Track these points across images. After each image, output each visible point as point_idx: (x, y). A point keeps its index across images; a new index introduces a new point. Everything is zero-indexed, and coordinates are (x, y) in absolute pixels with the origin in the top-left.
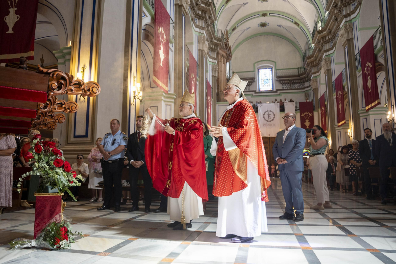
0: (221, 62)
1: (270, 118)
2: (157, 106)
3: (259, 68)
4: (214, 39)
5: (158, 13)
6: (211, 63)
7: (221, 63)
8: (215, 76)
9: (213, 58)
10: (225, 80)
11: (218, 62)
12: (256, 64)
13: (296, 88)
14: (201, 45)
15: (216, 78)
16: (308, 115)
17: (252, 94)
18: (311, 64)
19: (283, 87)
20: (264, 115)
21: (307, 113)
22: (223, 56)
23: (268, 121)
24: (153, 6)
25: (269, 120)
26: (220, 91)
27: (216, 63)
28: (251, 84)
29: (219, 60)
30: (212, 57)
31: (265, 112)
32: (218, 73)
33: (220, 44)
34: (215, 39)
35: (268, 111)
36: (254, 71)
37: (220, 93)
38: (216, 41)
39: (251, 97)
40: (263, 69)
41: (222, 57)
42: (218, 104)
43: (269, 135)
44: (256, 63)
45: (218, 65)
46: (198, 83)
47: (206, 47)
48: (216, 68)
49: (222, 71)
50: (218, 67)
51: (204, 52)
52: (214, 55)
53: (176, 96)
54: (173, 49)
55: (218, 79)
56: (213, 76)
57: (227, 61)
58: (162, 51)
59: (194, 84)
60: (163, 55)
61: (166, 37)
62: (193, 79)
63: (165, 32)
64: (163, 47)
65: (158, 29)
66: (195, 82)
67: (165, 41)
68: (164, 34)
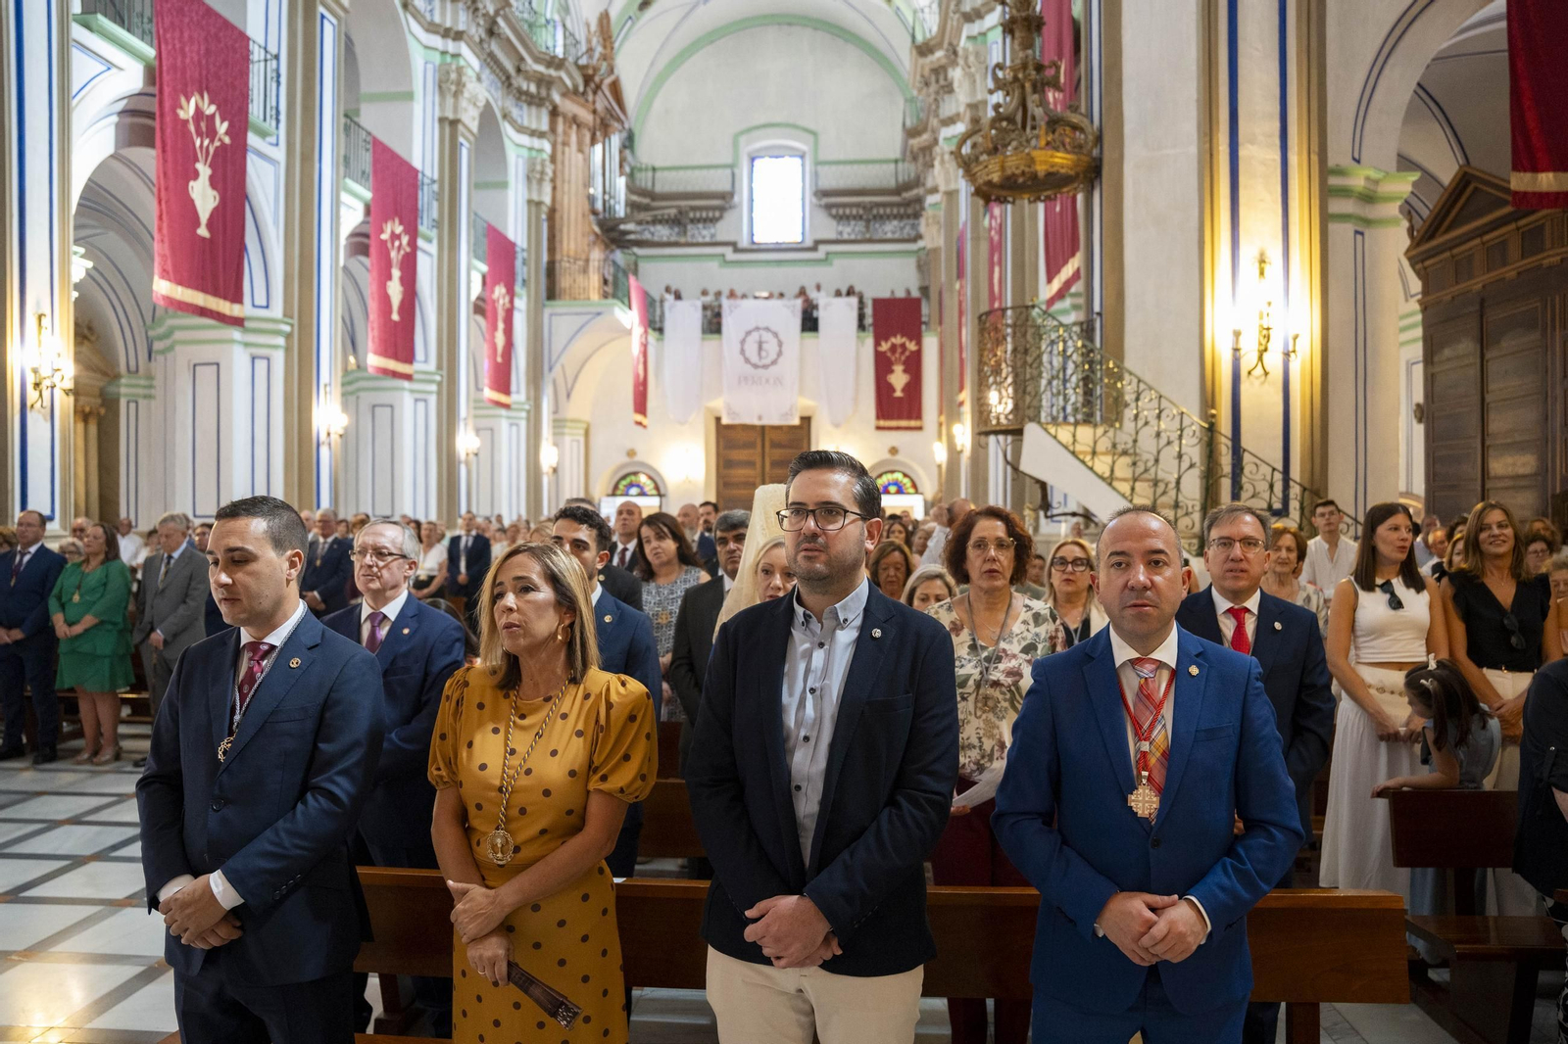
0: (569, 145)
1: (763, 354)
2: (218, 364)
3: (754, 155)
4: (529, 60)
5: (178, 46)
6: (525, 153)
7: (567, 149)
8: (539, 204)
9: (533, 133)
10: (584, 215)
11: (554, 146)
12: (742, 140)
13: (889, 236)
14: (450, 101)
15: (545, 209)
16: (903, 346)
17: (723, 255)
18: (924, 156)
19: (841, 233)
20: (743, 342)
21: (898, 340)
22: (575, 120)
23: (756, 366)
24: (147, 27)
25: (760, 364)
26: (558, 257)
27: (541, 151)
28: (721, 217)
29: (560, 139)
30: (527, 128)
31: (748, 333)
32: (554, 188)
33: (560, 78)
34: (537, 60)
35: (757, 329)
36: (732, 166)
37: (557, 265)
38: (541, 68)
39: (721, 266)
40: (771, 157)
41: (570, 127)
42: (551, 306)
43: (760, 418)
44: (742, 133)
45: (553, 159)
46: (433, 248)
47: (475, 104)
48: (542, 173)
49: (569, 182)
50: (552, 167)
51: (460, 127)
52: (539, 118)
53: (292, 325)
54: (280, 154)
55: (552, 211)
56: (530, 202)
57: (593, 142)
58: (207, 183)
59: (400, 257)
60: (215, 193)
61: (226, 125)
62: (397, 243)
63: (218, 108)
64: (210, 166)
65: (181, 108)
66: (408, 250)
67: (220, 140)
68: (213, 116)
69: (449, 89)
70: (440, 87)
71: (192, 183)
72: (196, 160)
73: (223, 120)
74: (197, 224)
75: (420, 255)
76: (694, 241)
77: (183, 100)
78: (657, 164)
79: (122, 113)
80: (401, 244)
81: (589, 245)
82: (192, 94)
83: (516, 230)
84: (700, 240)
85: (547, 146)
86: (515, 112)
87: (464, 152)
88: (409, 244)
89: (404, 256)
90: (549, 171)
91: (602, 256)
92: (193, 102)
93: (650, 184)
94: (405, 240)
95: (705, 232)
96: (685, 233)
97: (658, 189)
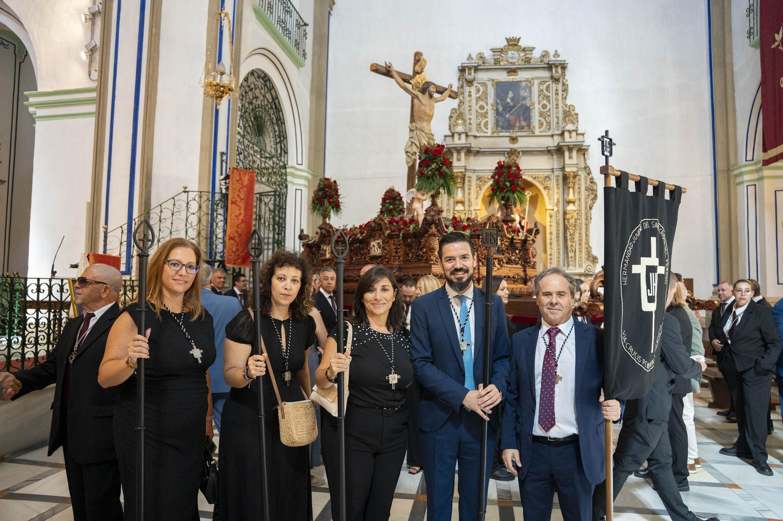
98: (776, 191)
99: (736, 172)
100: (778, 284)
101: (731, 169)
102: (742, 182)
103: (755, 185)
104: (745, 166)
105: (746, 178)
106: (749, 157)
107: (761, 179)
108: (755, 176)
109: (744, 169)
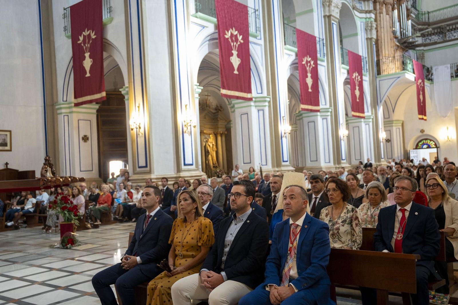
0: (382, 13)
2: (247, 114)
5: (223, 15)
6: (364, 20)
7: (381, 15)
8: (371, 39)
9: (367, 12)
10: (391, 39)
11: (376, 15)
15: (374, 40)
22: (384, 3)
26: (381, 58)
29: (378, 12)
30: (364, 10)
32: (377, 31)
37: (381, 61)
41: (382, 6)
42: (379, 77)
45: (376, 20)
46: (325, 64)
47: (337, 7)
48: (371, 27)
49: (384, 28)
50: (376, 23)
51: (332, 17)
52: (369, 6)
53: (270, 98)
54: (262, 42)
55: (377, 41)
56: (367, 39)
57: (393, 9)
58: (236, 56)
59: (310, 69)
60: (239, 59)
61: (241, 37)
62: (309, 64)
63: (238, 32)
64: (237, 51)
65: (226, 34)
66: (314, 66)
67: (240, 42)
68: (237, 35)
69: (326, 5)
70: (323, 4)
71: (231, 58)
72: (232, 50)
73: (240, 35)
74: (234, 70)
75: (319, 67)
76: (450, 39)
77: (226, 32)
78: (429, 11)
79: (210, 40)
80: (310, 64)
81: (394, 51)
82: (229, 29)
83: (362, 50)
84: (453, 38)
85: (373, 16)
86: (358, 5)
87: (334, 26)
88: (314, 64)
89: (312, 68)
90: (374, 25)
91: (401, 54)
92: (230, 32)
93: (427, 20)
94: (312, 63)
95: (455, 34)
96: (445, 36)
97: (431, 20)
98: (78, 120)
99: (57, 107)
100: (81, 171)
101: (55, 105)
102: (61, 113)
103: (68, 116)
104: (63, 104)
105: (63, 111)
106: (65, 99)
107: (71, 112)
108: (68, 110)
109: (62, 106)
